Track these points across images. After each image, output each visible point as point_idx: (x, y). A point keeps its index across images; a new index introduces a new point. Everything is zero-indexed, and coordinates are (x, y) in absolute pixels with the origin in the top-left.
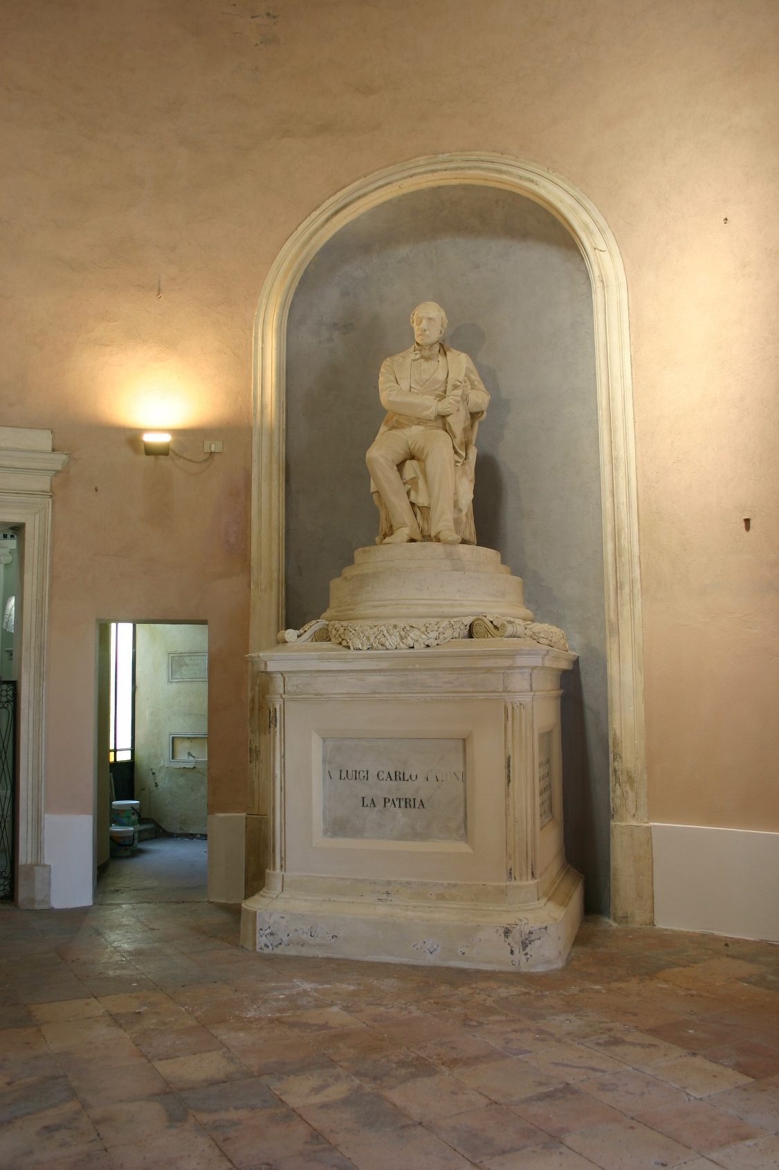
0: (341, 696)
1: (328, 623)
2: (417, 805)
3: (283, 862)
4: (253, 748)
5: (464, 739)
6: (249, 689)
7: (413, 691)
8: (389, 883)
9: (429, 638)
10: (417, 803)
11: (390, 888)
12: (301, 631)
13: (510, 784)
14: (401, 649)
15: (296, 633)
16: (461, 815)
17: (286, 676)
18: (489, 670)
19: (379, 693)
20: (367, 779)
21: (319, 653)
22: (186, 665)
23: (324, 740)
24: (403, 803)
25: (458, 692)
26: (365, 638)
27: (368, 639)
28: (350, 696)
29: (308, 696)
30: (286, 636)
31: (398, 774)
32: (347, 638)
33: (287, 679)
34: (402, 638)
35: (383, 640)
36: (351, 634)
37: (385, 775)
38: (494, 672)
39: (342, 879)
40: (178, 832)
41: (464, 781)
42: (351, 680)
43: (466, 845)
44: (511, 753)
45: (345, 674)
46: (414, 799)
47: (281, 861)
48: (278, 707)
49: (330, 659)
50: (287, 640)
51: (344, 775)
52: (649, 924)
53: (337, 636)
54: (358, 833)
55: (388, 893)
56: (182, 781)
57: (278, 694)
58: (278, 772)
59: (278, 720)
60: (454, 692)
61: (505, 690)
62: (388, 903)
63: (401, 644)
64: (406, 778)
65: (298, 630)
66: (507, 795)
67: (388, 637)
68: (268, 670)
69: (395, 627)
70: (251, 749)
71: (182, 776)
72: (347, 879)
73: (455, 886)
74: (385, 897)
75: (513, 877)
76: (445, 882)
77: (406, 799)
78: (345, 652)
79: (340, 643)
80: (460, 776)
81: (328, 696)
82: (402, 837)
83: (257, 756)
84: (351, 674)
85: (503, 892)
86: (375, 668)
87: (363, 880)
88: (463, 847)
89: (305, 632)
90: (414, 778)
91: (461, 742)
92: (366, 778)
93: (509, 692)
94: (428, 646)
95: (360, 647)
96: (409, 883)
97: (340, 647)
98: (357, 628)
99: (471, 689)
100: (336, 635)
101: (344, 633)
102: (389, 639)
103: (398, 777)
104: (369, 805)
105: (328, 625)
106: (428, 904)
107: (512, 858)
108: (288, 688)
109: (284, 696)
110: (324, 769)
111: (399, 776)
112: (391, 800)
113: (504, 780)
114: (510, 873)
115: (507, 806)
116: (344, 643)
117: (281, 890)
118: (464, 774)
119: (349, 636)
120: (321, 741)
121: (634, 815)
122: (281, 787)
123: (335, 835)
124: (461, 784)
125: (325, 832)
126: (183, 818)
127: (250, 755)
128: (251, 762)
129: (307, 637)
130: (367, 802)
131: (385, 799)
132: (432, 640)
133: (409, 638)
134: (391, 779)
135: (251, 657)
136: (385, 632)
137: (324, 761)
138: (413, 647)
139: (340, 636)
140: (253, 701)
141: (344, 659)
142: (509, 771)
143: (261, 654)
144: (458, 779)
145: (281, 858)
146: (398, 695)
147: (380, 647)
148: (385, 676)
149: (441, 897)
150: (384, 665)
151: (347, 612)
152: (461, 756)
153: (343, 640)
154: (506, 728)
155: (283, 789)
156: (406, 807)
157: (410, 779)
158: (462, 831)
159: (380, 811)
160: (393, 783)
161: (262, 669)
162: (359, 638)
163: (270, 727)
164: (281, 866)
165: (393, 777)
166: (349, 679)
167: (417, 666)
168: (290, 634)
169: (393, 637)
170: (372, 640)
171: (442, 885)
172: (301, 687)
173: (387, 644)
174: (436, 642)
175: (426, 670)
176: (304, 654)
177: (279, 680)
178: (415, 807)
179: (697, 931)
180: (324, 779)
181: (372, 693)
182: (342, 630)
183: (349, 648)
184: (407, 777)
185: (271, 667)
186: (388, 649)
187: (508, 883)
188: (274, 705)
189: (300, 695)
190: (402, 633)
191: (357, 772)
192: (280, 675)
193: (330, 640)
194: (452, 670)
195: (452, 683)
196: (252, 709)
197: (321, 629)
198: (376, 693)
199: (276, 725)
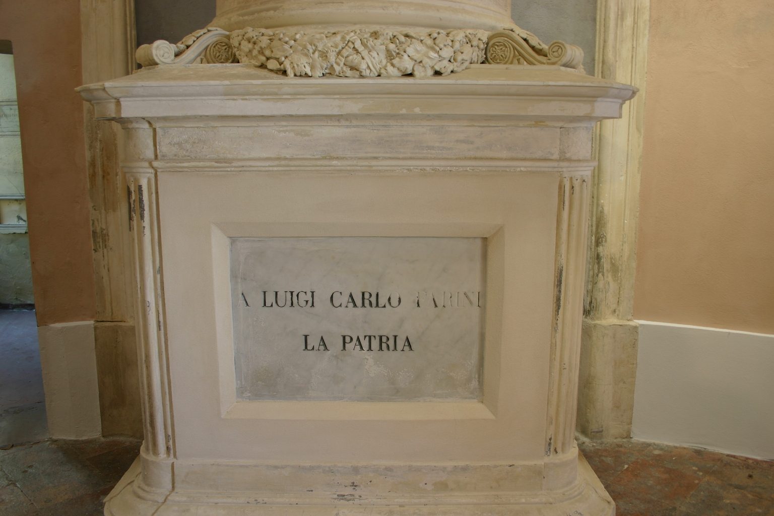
0: (267, 163)
1: (228, 33)
2: (400, 347)
3: (171, 443)
4: (98, 230)
5: (485, 239)
6: (87, 147)
7: (401, 156)
8: (356, 470)
9: (441, 59)
10: (401, 343)
11: (359, 477)
12: (182, 46)
13: (561, 311)
14: (389, 77)
15: (173, 48)
16: (474, 360)
17: (157, 125)
18: (539, 122)
19: (337, 158)
20: (313, 305)
21: (227, 82)
22: (6, 116)
23: (233, 240)
24: (375, 344)
25: (481, 159)
26: (317, 54)
27: (324, 55)
28: (283, 163)
29: (201, 164)
30: (154, 52)
31: (367, 296)
32: (278, 54)
33: (159, 132)
34: (390, 56)
35: (355, 59)
36: (287, 47)
37: (345, 299)
38: (547, 126)
39: (276, 467)
40: (14, 303)
41: (482, 307)
42: (282, 134)
43: (481, 405)
44: (564, 262)
45: (272, 124)
46: (395, 337)
47: (167, 441)
48: (144, 183)
49: (246, 94)
50: (157, 61)
51: (270, 299)
52: (626, 437)
53: (255, 52)
54: (297, 391)
55: (354, 485)
56: (12, 247)
57: (143, 160)
58: (150, 297)
59: (146, 208)
60: (475, 158)
61: (563, 159)
62: (357, 501)
63: (390, 68)
64: (381, 303)
65: (175, 43)
66: (555, 329)
67: (365, 53)
68: (123, 116)
69: (375, 35)
70: (94, 232)
71: (12, 242)
72: (283, 467)
73: (465, 469)
74: (348, 491)
75: (552, 449)
76: (450, 464)
77: (381, 337)
78: (279, 80)
79: (263, 66)
80: (475, 299)
81: (240, 164)
82: (374, 396)
83: (104, 241)
84: (284, 123)
85: (539, 474)
86: (336, 112)
87: (312, 468)
88: (476, 410)
89: (188, 47)
90: (394, 302)
91: (479, 242)
92: (310, 303)
93: (569, 160)
94: (437, 73)
95: (308, 70)
96: (389, 469)
97: (263, 72)
98: (298, 36)
99: (504, 154)
100: (250, 51)
101: (269, 47)
102: (366, 57)
103: (367, 302)
104: (316, 348)
105: (228, 37)
106: (423, 500)
107: (554, 422)
108: (164, 149)
109: (155, 164)
110: (234, 290)
111: (370, 300)
112: (355, 339)
113: (551, 306)
114: (550, 444)
115: (553, 347)
116: (272, 64)
117: (171, 486)
118: (482, 296)
119: (284, 50)
120: (227, 242)
121: (615, 311)
122: (159, 322)
123: (257, 395)
124: (475, 312)
125: (241, 392)
126: (18, 287)
127: (94, 241)
128: (95, 250)
129: (193, 56)
130: (313, 342)
131: (344, 337)
132: (445, 62)
133: (406, 57)
134: (355, 305)
135: (88, 90)
136: (358, 44)
137: (234, 276)
138: (411, 75)
139: (261, 52)
140: (93, 164)
141: (276, 94)
142: (560, 291)
143: (107, 84)
144: (471, 303)
145: (167, 437)
146: (374, 163)
147: (349, 72)
148: (347, 127)
149: (442, 487)
150: (352, 107)
151: (264, 14)
152: (478, 266)
153: (268, 59)
154: (559, 222)
155: (162, 325)
156: (381, 349)
157: (387, 305)
158: (475, 384)
159: (336, 357)
160: (360, 311)
161: (111, 111)
162: (306, 55)
163: (130, 218)
164: (168, 448)
165: (359, 302)
166: (280, 132)
167: (417, 110)
168: (161, 49)
169: (374, 54)
170: (332, 57)
171: (444, 469)
172: (188, 146)
173: (363, 66)
174: (451, 67)
175: (428, 117)
176: (194, 83)
177: (144, 133)
178: (395, 348)
179: (685, 445)
180: (235, 307)
181: (324, 158)
182: (264, 42)
183: (284, 73)
184: (383, 301)
185: (129, 109)
186: (362, 76)
187: (547, 460)
188: (136, 180)
189: (188, 161)
190: (392, 47)
191: (295, 295)
192: (146, 126)
193: (236, 61)
194: (473, 119)
195: (472, 143)
196: (93, 176)
197: (216, 44)
198: (332, 158)
199: (142, 217)
